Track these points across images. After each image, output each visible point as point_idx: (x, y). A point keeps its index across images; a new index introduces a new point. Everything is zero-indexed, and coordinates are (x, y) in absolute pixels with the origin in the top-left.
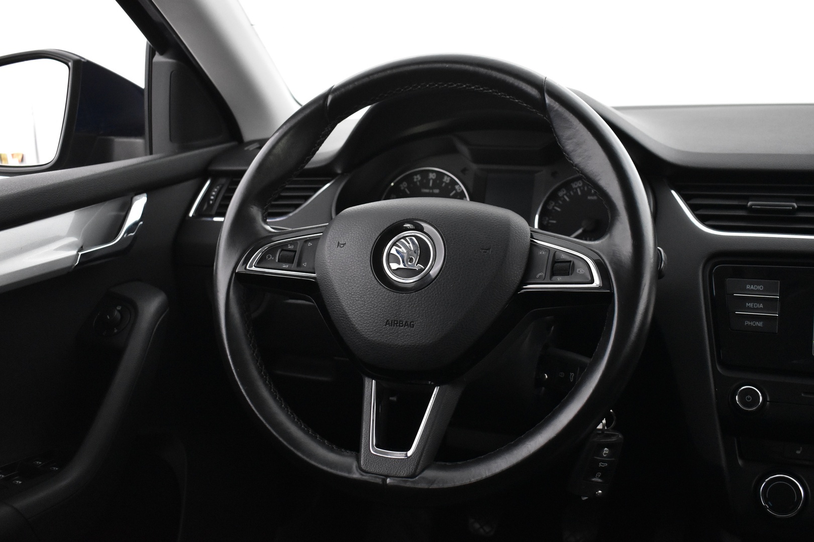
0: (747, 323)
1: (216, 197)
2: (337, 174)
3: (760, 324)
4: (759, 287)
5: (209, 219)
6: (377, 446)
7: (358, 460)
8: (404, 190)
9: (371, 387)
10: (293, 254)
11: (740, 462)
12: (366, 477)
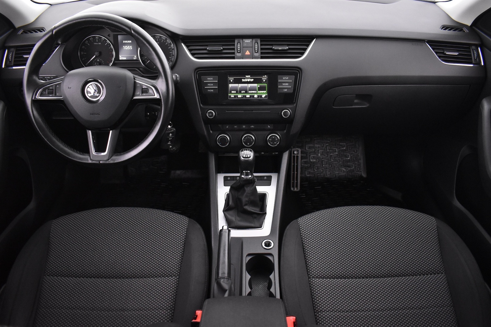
0: (209, 90)
1: (12, 57)
2: (60, 44)
3: (212, 91)
4: (211, 79)
5: (11, 68)
6: (95, 152)
7: (90, 157)
8: (87, 44)
9: (90, 133)
10: (52, 90)
11: (211, 132)
12: (94, 162)
